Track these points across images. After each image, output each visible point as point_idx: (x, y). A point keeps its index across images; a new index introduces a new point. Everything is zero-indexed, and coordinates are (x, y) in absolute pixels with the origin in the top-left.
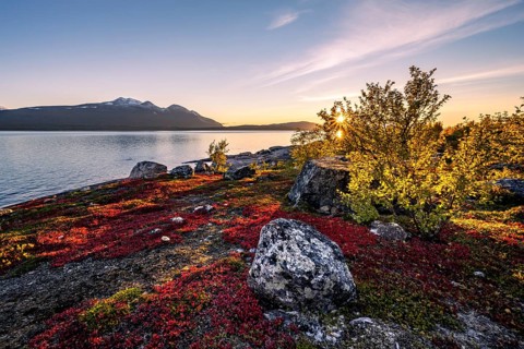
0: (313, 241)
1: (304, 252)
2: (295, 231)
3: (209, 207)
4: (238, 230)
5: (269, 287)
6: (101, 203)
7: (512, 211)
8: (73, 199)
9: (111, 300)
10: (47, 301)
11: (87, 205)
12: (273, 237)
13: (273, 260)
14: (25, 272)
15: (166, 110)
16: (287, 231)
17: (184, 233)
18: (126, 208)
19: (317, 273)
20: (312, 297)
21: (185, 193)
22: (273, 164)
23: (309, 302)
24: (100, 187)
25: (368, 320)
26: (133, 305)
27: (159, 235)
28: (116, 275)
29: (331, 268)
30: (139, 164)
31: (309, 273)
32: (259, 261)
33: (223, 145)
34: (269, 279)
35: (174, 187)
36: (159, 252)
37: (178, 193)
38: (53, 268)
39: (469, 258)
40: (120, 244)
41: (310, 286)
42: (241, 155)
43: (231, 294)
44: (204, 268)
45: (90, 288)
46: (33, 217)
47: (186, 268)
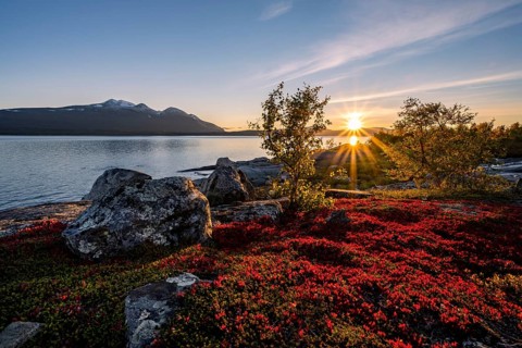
15: (162, 113)
30: (107, 173)
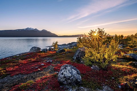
0: (72, 70)
1: (69, 72)
2: (69, 67)
3: (51, 61)
4: (58, 67)
5: (61, 80)
6: (22, 60)
7: (130, 63)
8: (14, 58)
9: (26, 83)
10: (10, 84)
11: (18, 60)
12: (63, 69)
13: (62, 74)
14: (4, 77)
15: (41, 31)
16: (66, 67)
17: (44, 68)
18: (29, 61)
19: (72, 77)
20: (70, 82)
21: (45, 57)
22: (72, 47)
23: (70, 83)
24: (22, 55)
25: (82, 87)
26: (31, 84)
27: (37, 68)
28: (27, 78)
29: (75, 76)
30: (32, 48)
31: (70, 77)
32: (59, 74)
33: (57, 42)
34: (61, 78)
35: (42, 55)
36: (37, 73)
37: (43, 57)
38: (11, 76)
39: (112, 74)
40: (27, 71)
41: (70, 79)
42: (63, 45)
43: (53, 82)
44: (48, 76)
45: (20, 81)
46: (4, 63)
47: (44, 76)
